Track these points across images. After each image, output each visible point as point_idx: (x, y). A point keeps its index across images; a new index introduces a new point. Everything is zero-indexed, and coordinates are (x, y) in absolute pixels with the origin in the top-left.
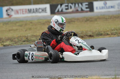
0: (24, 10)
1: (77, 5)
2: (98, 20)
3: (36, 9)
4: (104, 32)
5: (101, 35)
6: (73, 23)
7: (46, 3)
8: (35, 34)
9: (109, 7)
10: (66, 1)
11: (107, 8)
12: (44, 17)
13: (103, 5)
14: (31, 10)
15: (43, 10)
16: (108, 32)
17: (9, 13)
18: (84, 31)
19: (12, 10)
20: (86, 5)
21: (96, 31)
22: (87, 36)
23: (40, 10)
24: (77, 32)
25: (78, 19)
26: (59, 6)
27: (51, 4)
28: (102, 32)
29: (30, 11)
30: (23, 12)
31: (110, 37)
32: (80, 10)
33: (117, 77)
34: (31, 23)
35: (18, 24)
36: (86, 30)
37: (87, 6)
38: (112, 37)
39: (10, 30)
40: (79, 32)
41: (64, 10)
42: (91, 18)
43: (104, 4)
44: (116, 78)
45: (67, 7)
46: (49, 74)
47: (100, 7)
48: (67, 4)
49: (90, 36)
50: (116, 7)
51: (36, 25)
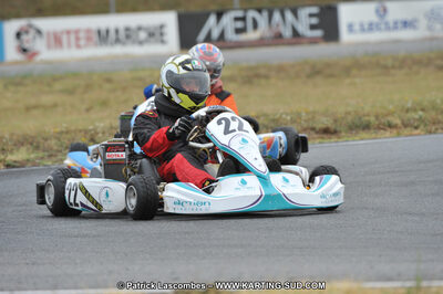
0: (82, 35)
1: (277, 16)
2: (354, 72)
3: (127, 29)
4: (377, 117)
5: (367, 127)
6: (263, 81)
7: (164, 7)
9: (396, 23)
10: (237, 2)
11: (388, 28)
13: (374, 18)
14: (108, 32)
15: (151, 35)
16: (390, 119)
17: (26, 46)
18: (304, 114)
19: (39, 32)
20: (311, 15)
21: (349, 113)
22: (312, 133)
23: (143, 35)
24: (278, 116)
25: (281, 69)
26: (212, 19)
27: (182, 10)
28: (368, 115)
29: (103, 37)
30: (78, 39)
31: (399, 135)
32: (287, 33)
33: (425, 284)
34: (109, 80)
35: (58, 86)
36: (311, 109)
37: (314, 21)
38: (407, 136)
39: (28, 109)
40: (284, 116)
41: (231, 36)
42: (328, 65)
43: (377, 11)
44: (418, 288)
45: (240, 25)
46: (173, 273)
47: (362, 25)
48: (240, 14)
49: (326, 131)
50: (423, 23)
51: (124, 89)
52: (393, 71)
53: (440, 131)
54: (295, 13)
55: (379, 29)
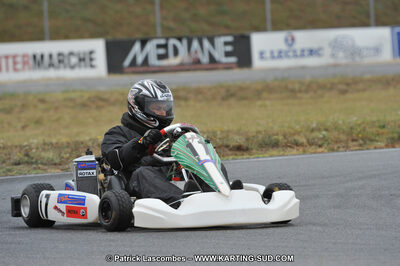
0: (19, 59)
1: (195, 44)
2: (265, 95)
3: (60, 54)
4: (285, 136)
5: (276, 145)
6: (183, 103)
7: (93, 36)
8: (54, 141)
9: (303, 51)
10: (159, 33)
11: (295, 56)
12: (84, 81)
13: (283, 47)
15: (81, 60)
16: (296, 137)
18: (219, 133)
20: (226, 44)
21: (258, 132)
22: (226, 150)
23: (74, 60)
25: (198, 92)
26: (137, 46)
27: (110, 38)
28: (277, 134)
29: (38, 61)
30: (15, 63)
31: (304, 152)
32: (205, 59)
34: (42, 101)
36: (226, 128)
37: (229, 48)
38: (312, 153)
41: (154, 61)
42: (241, 89)
43: (286, 40)
45: (162, 51)
47: (272, 52)
48: (162, 42)
49: (239, 149)
50: (327, 51)
51: (56, 108)
52: (299, 95)
53: (341, 149)
54: (212, 43)
55: (287, 56)
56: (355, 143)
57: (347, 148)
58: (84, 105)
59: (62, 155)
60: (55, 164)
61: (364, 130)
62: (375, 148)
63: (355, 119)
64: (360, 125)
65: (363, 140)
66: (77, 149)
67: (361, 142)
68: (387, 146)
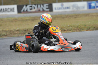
1: (39, 6)
2: (56, 18)
3: (6, 9)
6: (36, 20)
7: (14, 4)
8: (5, 30)
9: (65, 8)
10: (30, 3)
11: (64, 9)
12: (12, 15)
14: (1, 9)
15: (11, 10)
16: (64, 29)
20: (47, 6)
23: (9, 10)
26: (25, 7)
27: (18, 5)
31: (66, 32)
32: (41, 10)
34: (2, 20)
37: (47, 7)
38: (68, 32)
41: (29, 10)
45: (31, 8)
46: (17, 63)
47: (58, 8)
48: (31, 5)
50: (71, 8)
51: (5, 22)
52: (65, 18)
53: (75, 31)
54: (43, 5)
56: (78, 30)
57: (77, 31)
58: (12, 21)
59: (7, 33)
60: (5, 36)
61: (81, 27)
62: (84, 31)
63: (78, 24)
64: (79, 26)
65: (80, 29)
66: (10, 32)
67: (80, 30)
68: (86, 31)
